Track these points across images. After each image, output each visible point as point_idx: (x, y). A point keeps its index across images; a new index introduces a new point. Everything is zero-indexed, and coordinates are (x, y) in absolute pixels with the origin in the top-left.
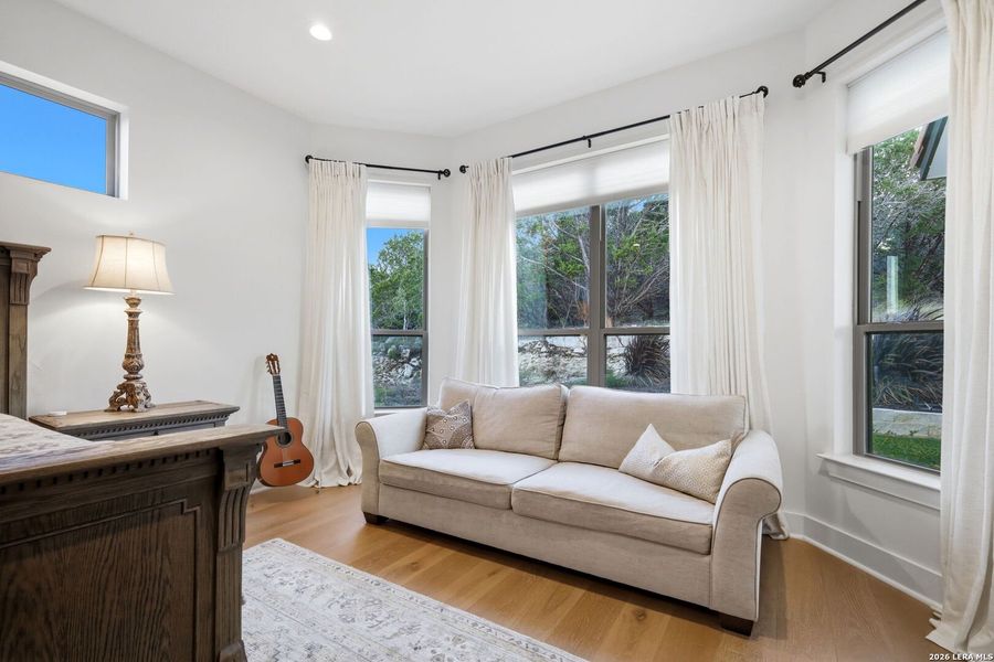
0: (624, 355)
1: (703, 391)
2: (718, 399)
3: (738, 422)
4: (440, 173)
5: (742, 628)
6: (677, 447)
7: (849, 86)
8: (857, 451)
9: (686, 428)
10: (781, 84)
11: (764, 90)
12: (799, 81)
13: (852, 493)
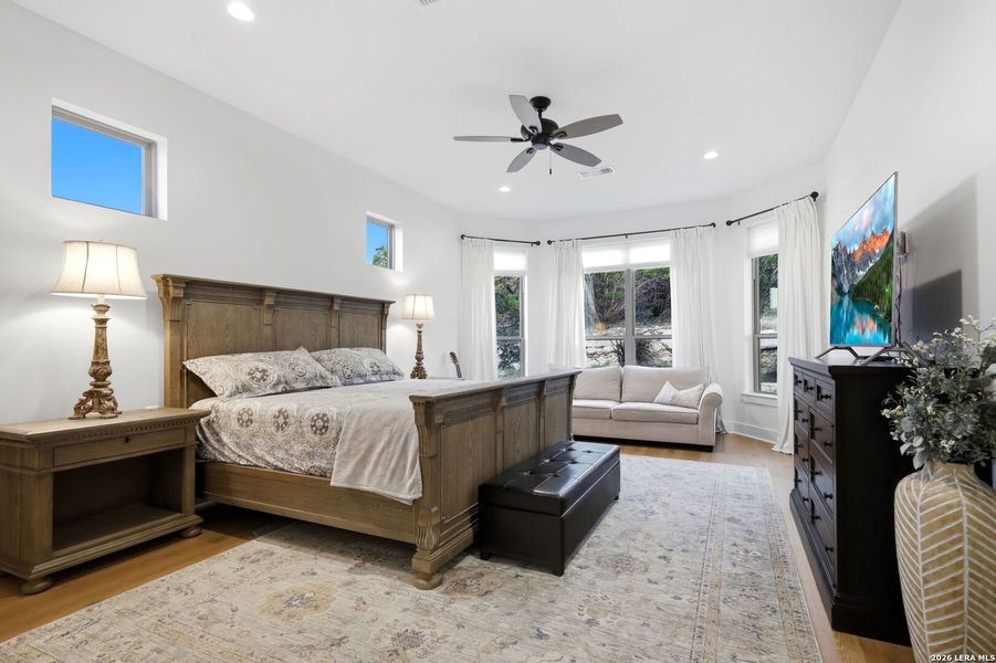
0: (615, 351)
1: (688, 366)
2: (696, 369)
3: (705, 378)
4: (532, 243)
5: (709, 449)
6: (679, 390)
7: (749, 229)
8: (755, 391)
9: (683, 381)
10: (721, 223)
11: (714, 225)
12: (729, 223)
13: (753, 408)
